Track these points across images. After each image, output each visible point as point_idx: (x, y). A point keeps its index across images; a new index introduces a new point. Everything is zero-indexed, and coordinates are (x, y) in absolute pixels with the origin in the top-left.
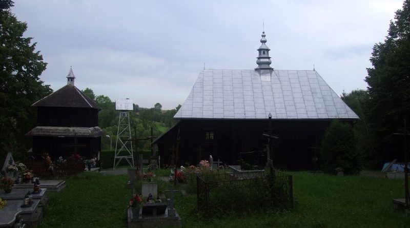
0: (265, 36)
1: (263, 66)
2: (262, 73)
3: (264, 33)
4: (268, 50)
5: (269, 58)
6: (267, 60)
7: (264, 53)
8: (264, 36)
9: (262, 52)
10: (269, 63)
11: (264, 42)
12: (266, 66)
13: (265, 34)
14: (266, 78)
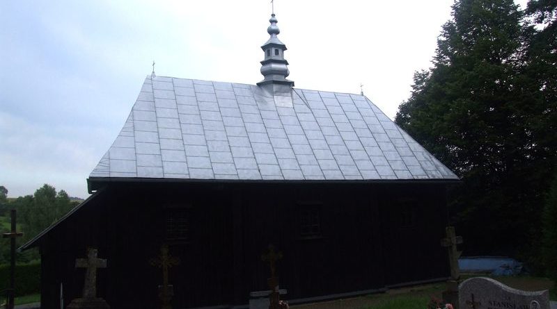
0: (276, 22)
1: (275, 78)
2: (276, 92)
3: (273, 15)
4: (284, 48)
5: (286, 63)
6: (282, 66)
7: (277, 53)
8: (273, 22)
9: (273, 50)
10: (285, 73)
11: (273, 32)
12: (281, 78)
13: (276, 18)
14: (282, 102)
